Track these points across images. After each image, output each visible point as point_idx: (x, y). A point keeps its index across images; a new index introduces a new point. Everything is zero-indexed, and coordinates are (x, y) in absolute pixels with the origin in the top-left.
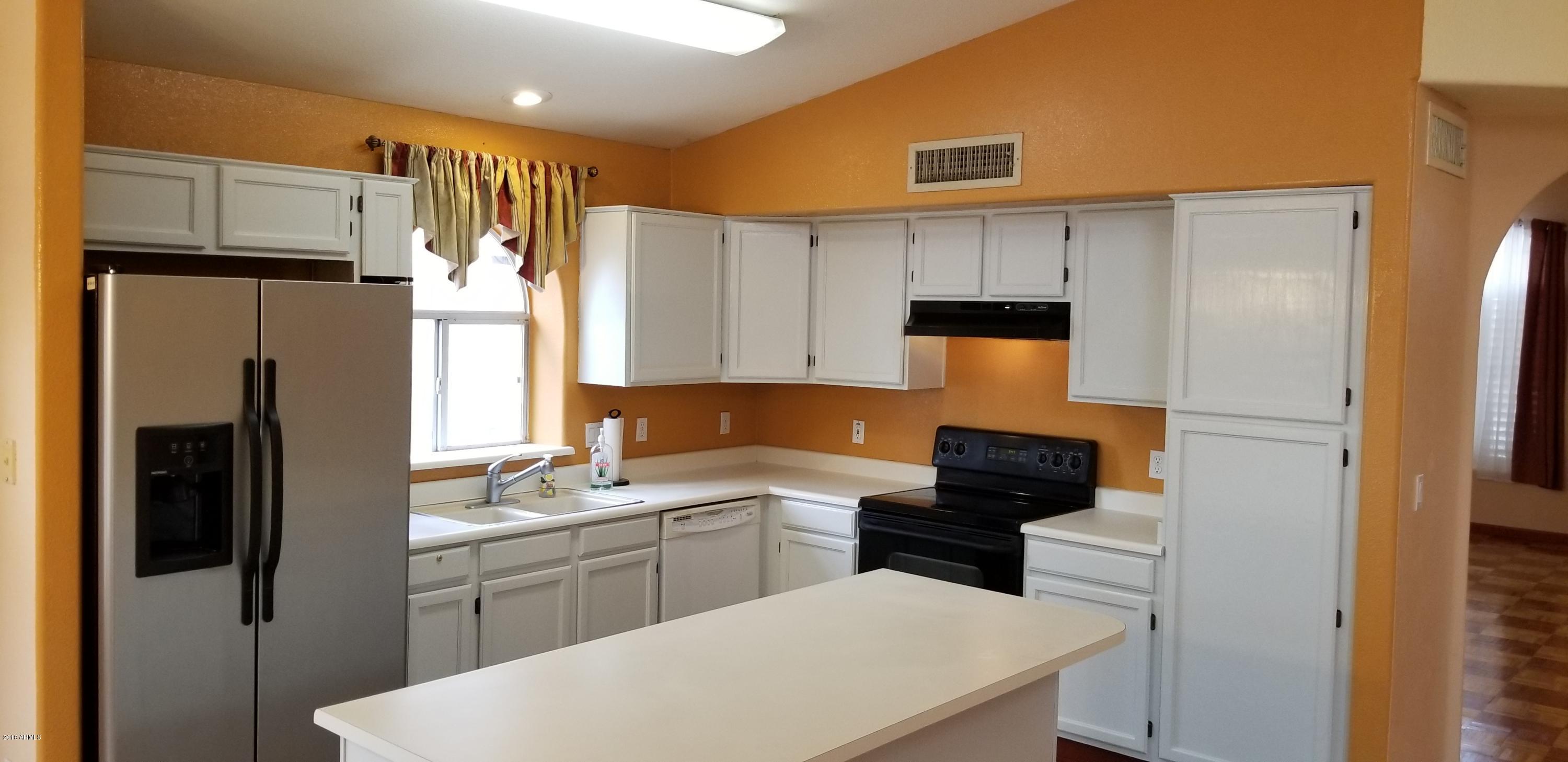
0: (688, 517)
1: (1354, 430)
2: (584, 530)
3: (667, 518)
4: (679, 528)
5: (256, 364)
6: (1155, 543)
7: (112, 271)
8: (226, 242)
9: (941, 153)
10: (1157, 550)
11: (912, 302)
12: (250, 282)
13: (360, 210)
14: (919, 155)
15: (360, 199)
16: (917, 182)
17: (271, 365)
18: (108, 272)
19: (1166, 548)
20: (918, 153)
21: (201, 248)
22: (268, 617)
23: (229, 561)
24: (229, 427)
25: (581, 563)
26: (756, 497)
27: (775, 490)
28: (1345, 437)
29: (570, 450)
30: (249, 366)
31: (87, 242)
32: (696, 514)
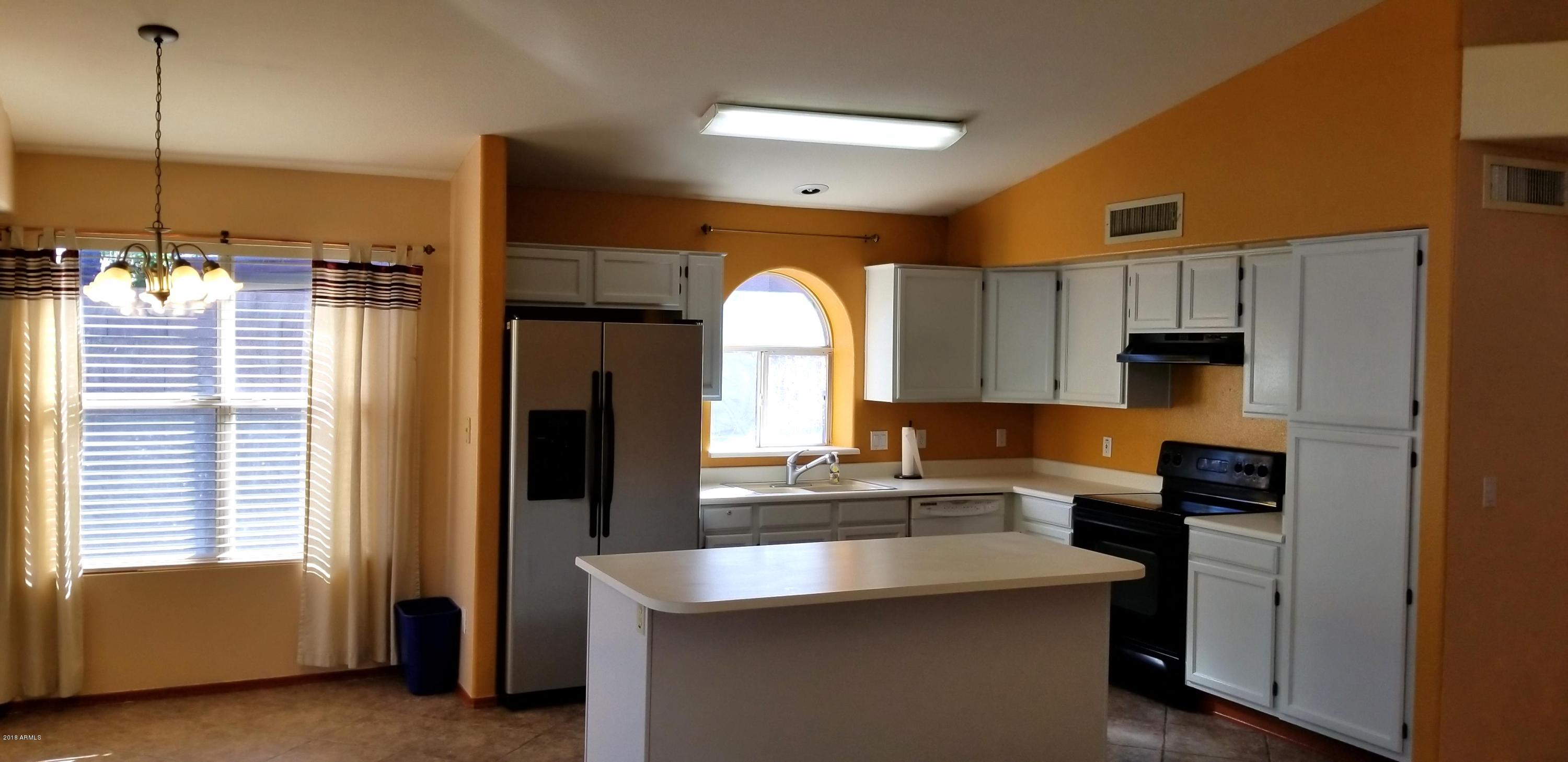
0: (935, 504)
1: (1419, 434)
2: (841, 505)
3: (915, 503)
4: (925, 511)
5: (600, 375)
6: (1279, 531)
7: (517, 318)
8: (599, 300)
9: (1129, 211)
10: (1278, 538)
11: (1130, 335)
12: (596, 324)
13: (687, 275)
14: (1113, 214)
15: (687, 269)
16: (1111, 236)
17: (609, 375)
18: (515, 319)
19: (1286, 538)
20: (1112, 212)
21: (583, 304)
22: (606, 534)
23: (581, 496)
24: (582, 414)
25: (840, 529)
26: (1001, 494)
27: (1017, 489)
28: (1413, 442)
29: (857, 451)
30: (595, 375)
31: (507, 301)
32: (942, 502)
